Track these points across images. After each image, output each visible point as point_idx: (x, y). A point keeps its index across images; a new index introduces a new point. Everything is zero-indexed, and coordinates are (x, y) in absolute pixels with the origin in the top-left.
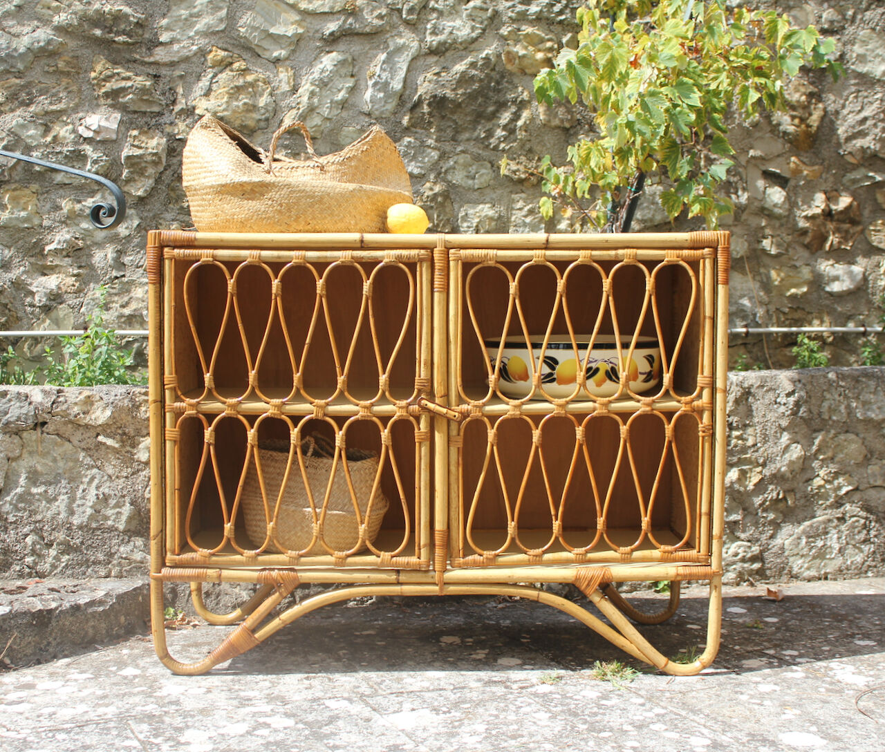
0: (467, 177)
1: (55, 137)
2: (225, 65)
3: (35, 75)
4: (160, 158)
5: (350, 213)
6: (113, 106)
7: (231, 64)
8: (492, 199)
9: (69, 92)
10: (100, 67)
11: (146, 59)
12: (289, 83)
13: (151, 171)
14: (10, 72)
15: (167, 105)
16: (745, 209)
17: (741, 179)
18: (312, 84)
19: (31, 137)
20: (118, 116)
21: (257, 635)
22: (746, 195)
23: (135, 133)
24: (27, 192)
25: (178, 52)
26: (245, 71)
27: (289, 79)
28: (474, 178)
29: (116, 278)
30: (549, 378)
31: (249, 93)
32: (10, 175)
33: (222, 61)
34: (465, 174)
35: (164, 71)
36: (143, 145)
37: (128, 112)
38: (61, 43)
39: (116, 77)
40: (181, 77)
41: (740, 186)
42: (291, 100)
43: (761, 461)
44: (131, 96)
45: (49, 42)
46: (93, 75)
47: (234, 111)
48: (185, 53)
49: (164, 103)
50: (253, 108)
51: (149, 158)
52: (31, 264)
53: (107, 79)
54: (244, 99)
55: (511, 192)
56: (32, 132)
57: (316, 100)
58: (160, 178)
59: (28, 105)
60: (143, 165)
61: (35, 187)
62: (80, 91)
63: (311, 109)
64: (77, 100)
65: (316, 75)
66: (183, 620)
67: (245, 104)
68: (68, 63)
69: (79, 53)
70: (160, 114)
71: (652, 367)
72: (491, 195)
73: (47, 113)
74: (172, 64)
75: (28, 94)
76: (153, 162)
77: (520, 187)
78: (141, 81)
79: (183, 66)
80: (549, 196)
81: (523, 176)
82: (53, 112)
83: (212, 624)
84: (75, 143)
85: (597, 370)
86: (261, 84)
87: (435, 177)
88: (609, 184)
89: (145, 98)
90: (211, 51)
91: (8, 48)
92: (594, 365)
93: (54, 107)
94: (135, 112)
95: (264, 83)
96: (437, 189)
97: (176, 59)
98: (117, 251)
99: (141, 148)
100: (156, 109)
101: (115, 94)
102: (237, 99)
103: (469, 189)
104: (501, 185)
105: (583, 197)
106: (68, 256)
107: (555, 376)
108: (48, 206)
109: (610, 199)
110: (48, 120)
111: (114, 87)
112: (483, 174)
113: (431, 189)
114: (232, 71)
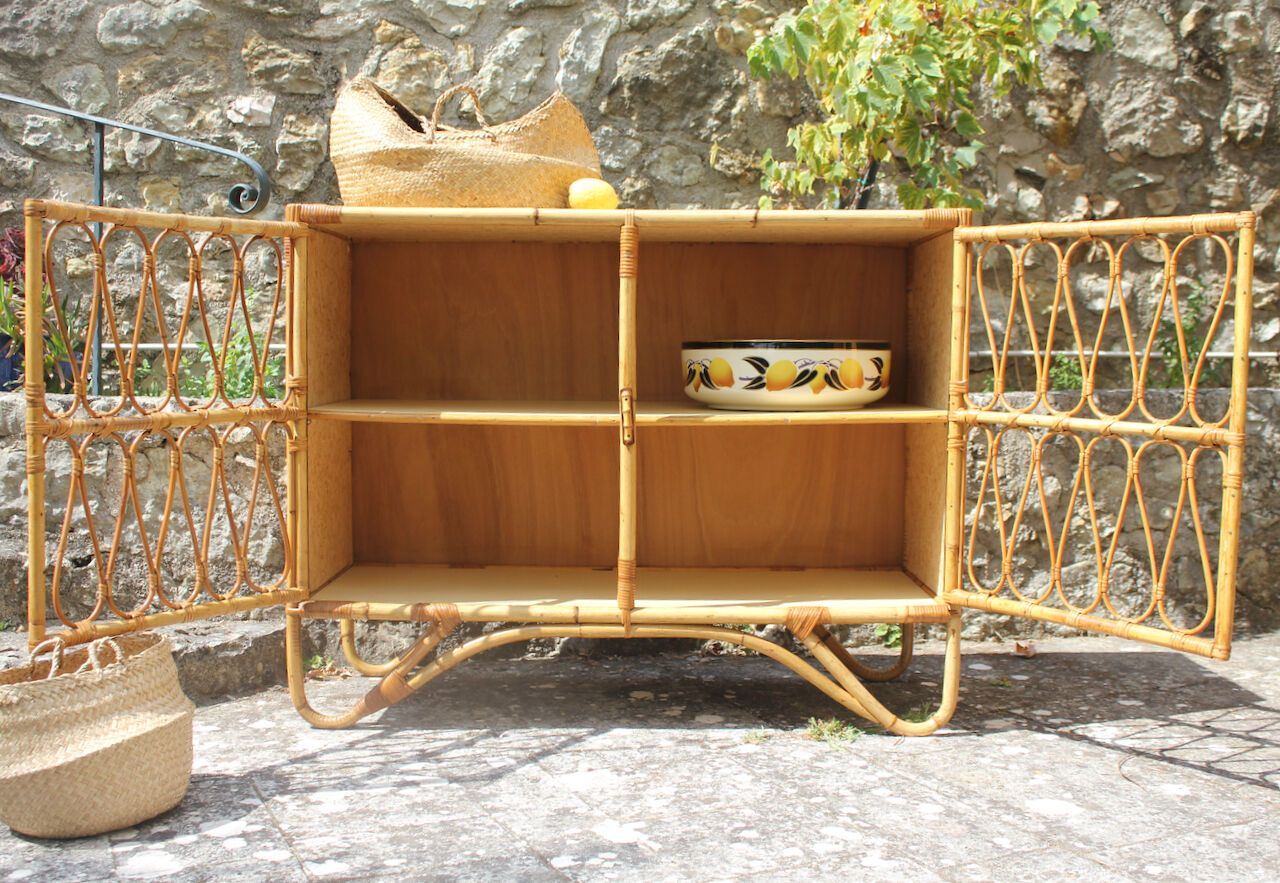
0: (674, 172)
1: (200, 123)
2: (395, 41)
3: (179, 51)
4: (320, 147)
5: (525, 187)
6: (267, 87)
7: (403, 40)
8: (703, 198)
9: (217, 71)
10: (254, 43)
11: (306, 34)
12: (469, 62)
13: (309, 161)
14: (150, 48)
15: (329, 87)
16: (995, 213)
17: (991, 179)
18: (496, 63)
19: (172, 121)
20: (273, 98)
21: (410, 683)
22: (996, 197)
23: (292, 118)
24: (168, 185)
25: (342, 25)
26: (417, 49)
27: (469, 58)
28: (681, 174)
29: (269, 284)
30: (757, 384)
31: (423, 73)
32: (149, 165)
33: (392, 36)
34: (671, 168)
35: (326, 48)
36: (301, 132)
37: (284, 94)
38: (208, 15)
39: (271, 54)
40: (345, 54)
41: (989, 187)
42: (471, 83)
43: (1010, 496)
44: (287, 76)
45: (194, 13)
46: (244, 51)
47: (406, 94)
48: (350, 27)
49: (325, 84)
50: (428, 90)
51: (307, 147)
52: (172, 267)
53: (261, 56)
54: (417, 80)
55: (725, 191)
56: (174, 116)
57: (499, 82)
58: (320, 170)
59: (170, 86)
60: (301, 154)
61: (177, 179)
62: (229, 69)
63: (494, 92)
64: (226, 80)
65: (500, 54)
66: (332, 669)
67: (418, 86)
68: (216, 38)
69: (229, 26)
70: (321, 97)
71: (880, 372)
72: (700, 192)
73: (191, 95)
74: (335, 40)
75: (170, 73)
76: (313, 151)
77: (735, 184)
78: (299, 59)
79: (347, 42)
80: (767, 193)
81: (738, 172)
82: (199, 94)
83: (366, 675)
84: (224, 129)
85: (815, 374)
86: (436, 63)
87: (637, 172)
88: (836, 178)
89: (303, 77)
90: (379, 25)
91: (148, 20)
92: (811, 368)
93: (199, 88)
94: (292, 94)
95: (441, 62)
96: (639, 185)
97: (339, 34)
98: (271, 254)
99: (298, 135)
100: (316, 91)
101: (269, 73)
102: (409, 80)
103: (676, 186)
104: (713, 182)
105: (806, 193)
106: (214, 259)
107: (765, 381)
108: (192, 201)
109: (838, 195)
110: (192, 104)
111: (269, 65)
112: (691, 170)
113: (632, 186)
114: (404, 47)
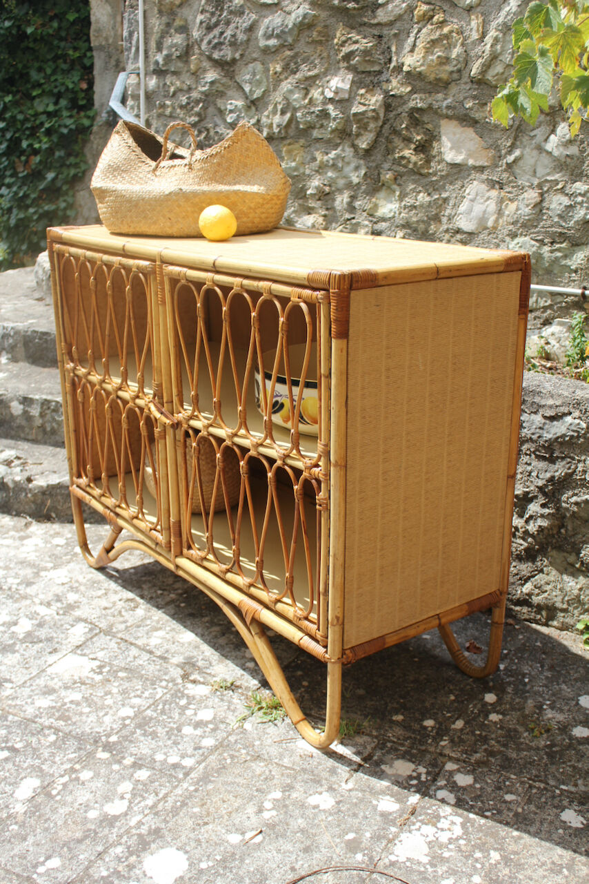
1: (311, 99)
2: (427, 18)
3: (301, 47)
4: (377, 114)
6: (348, 68)
7: (432, 17)
9: (322, 59)
10: (340, 34)
11: (372, 22)
12: (478, 30)
13: (372, 125)
14: (285, 46)
15: (385, 64)
18: (497, 30)
19: (295, 100)
20: (350, 76)
23: (362, 91)
24: (297, 146)
25: (392, 11)
26: (442, 23)
27: (478, 26)
29: (348, 220)
31: (444, 45)
32: (286, 132)
33: (424, 15)
35: (385, 31)
36: (367, 102)
37: (358, 73)
38: (315, 16)
39: (349, 42)
40: (395, 35)
42: (478, 49)
44: (357, 59)
45: (305, 16)
46: (336, 41)
47: (429, 66)
48: (397, 11)
49: (382, 62)
50: (447, 60)
51: (370, 114)
52: (300, 205)
53: (343, 44)
54: (438, 52)
56: (296, 96)
57: (499, 47)
58: (381, 131)
59: (295, 73)
60: (366, 120)
61: (302, 141)
62: (329, 56)
63: (494, 57)
64: (326, 65)
65: (500, 20)
67: (439, 57)
68: (320, 32)
69: (328, 22)
70: (380, 73)
73: (307, 79)
74: (391, 24)
75: (296, 63)
76: (373, 117)
78: (365, 43)
79: (398, 24)
82: (311, 77)
84: (324, 103)
86: (454, 35)
89: (367, 58)
90: (417, 7)
91: (282, 25)
93: (311, 73)
94: (363, 72)
95: (457, 33)
97: (392, 18)
98: (351, 197)
99: (365, 105)
100: (377, 68)
101: (348, 57)
102: (432, 53)
106: (319, 199)
108: (309, 157)
110: (308, 84)
111: (347, 51)
114: (432, 24)
